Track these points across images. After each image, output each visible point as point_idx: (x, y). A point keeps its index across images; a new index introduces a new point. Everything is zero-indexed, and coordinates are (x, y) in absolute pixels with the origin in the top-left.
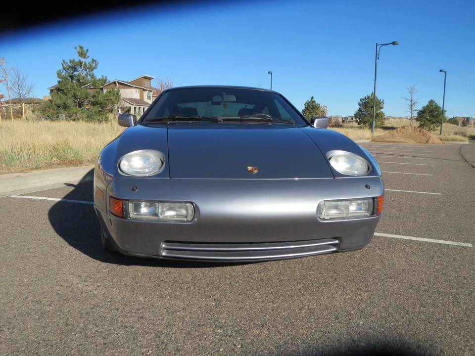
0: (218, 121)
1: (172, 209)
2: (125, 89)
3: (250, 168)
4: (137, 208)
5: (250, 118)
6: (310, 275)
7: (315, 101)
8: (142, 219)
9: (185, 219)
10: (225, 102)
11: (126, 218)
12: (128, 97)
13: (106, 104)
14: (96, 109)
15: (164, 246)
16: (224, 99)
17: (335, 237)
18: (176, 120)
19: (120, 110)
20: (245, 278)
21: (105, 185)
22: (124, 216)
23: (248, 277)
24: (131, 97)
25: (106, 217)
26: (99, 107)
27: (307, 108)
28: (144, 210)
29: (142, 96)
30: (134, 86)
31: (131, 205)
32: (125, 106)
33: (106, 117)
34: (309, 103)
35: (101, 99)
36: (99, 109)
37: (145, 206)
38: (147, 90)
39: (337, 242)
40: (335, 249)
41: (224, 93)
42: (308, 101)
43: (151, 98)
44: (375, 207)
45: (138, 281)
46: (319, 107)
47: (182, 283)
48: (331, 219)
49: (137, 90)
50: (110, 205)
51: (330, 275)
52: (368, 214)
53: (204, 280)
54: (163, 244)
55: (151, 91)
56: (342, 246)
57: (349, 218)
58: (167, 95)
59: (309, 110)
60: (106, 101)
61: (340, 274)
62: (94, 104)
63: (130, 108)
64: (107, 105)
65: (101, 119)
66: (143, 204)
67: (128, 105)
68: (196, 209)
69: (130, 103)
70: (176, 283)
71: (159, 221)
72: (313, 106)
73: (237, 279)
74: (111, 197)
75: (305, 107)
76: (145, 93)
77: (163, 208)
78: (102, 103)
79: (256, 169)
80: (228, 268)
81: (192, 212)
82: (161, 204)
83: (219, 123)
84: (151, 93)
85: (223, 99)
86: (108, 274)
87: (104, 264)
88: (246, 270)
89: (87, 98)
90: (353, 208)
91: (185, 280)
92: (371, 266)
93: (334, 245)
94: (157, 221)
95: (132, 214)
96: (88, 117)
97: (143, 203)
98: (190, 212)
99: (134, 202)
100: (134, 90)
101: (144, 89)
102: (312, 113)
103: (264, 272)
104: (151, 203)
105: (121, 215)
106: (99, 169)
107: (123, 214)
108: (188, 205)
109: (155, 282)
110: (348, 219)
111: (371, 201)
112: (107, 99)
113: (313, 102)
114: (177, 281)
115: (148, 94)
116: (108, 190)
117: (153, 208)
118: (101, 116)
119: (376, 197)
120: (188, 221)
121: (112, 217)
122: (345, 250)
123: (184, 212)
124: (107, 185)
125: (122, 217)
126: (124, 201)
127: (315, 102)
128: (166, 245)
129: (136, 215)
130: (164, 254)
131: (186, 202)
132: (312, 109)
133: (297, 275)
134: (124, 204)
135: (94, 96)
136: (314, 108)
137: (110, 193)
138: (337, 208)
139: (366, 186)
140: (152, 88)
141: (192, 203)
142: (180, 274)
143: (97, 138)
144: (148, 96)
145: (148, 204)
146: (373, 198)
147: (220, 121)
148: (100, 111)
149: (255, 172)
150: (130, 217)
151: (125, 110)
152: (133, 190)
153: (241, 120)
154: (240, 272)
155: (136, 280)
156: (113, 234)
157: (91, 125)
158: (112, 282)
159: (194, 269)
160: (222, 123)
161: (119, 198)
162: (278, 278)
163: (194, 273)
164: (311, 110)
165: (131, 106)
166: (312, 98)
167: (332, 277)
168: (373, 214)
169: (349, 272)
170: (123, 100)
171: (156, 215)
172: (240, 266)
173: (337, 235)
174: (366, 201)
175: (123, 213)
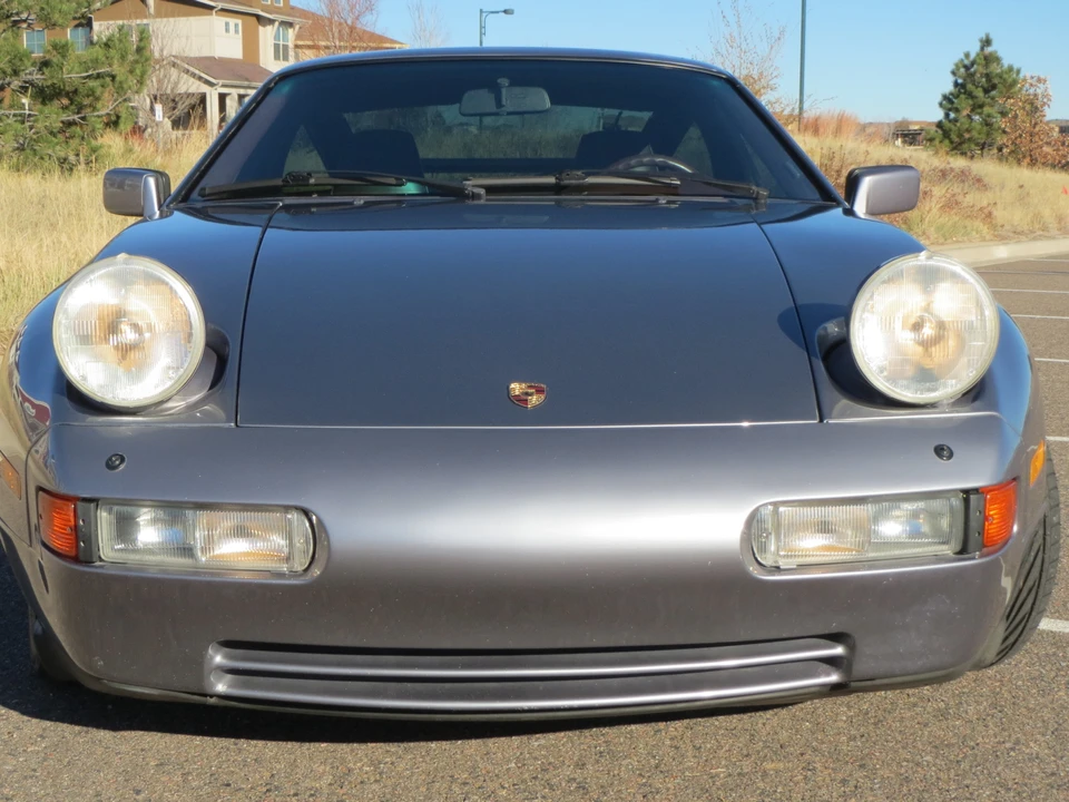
0: (467, 197)
1: (241, 532)
2: (183, 19)
3: (516, 388)
4: (125, 527)
5: (591, 180)
6: (765, 774)
7: (1001, 54)
8: (142, 567)
9: (284, 568)
10: (509, 114)
11: (89, 562)
12: (194, 53)
13: (91, 93)
14: (54, 115)
15: (218, 659)
16: (504, 102)
17: (827, 632)
18: (309, 194)
19: (159, 108)
20: (524, 781)
21: (23, 444)
22: (82, 557)
23: (535, 778)
24: (206, 53)
25: (32, 558)
26: (65, 108)
27: (963, 86)
28: (149, 532)
29: (251, 44)
30: (220, 5)
31: (104, 520)
32: (182, 89)
33: (94, 150)
34: (973, 64)
35: (71, 74)
36: (64, 117)
37: (154, 521)
38: (271, 22)
39: (839, 650)
40: (834, 678)
41: (504, 82)
42: (967, 55)
43: (291, 53)
44: (974, 524)
45: (141, 786)
46: (1015, 82)
47: (296, 795)
48: (802, 567)
49: (233, 21)
50: (39, 516)
51: (840, 776)
52: (947, 550)
53: (375, 786)
54: (217, 652)
55: (291, 25)
56: (863, 666)
57: (872, 563)
58: (286, 88)
59: (970, 95)
60: (92, 83)
61: (881, 772)
62: (45, 95)
63: (203, 99)
64: (97, 99)
65: (72, 158)
66: (145, 516)
67: (196, 87)
68: (318, 533)
69: (200, 78)
70: (273, 794)
71: (196, 573)
72: (988, 76)
73: (491, 786)
74: (40, 489)
75: (956, 84)
76: (267, 35)
77: (210, 528)
78: (76, 92)
79: (539, 391)
80: (473, 746)
81: (307, 542)
82: (203, 517)
83: (470, 202)
84: (291, 33)
85: (499, 104)
86: (45, 760)
87: (34, 725)
88: (537, 754)
89: (16, 73)
90: (892, 528)
91: (308, 783)
92: (1008, 745)
93: (832, 662)
94: (188, 573)
95: (108, 548)
96: (21, 149)
97: (145, 510)
98: (299, 542)
99: (115, 508)
100: (218, 21)
101: (258, 17)
102: (986, 110)
103: (597, 762)
104: (173, 511)
105: (73, 554)
106: (11, 383)
107: (79, 551)
108: (294, 516)
109: (201, 788)
110: (870, 568)
111: (957, 502)
112: (99, 76)
113: (989, 59)
114: (277, 788)
115: (277, 37)
116: (30, 462)
117: (179, 528)
118: (74, 143)
119: (976, 491)
120: (294, 574)
121: (48, 560)
122: (878, 682)
123: (278, 541)
124: (29, 444)
125: (76, 559)
126: (80, 504)
127: (998, 60)
128: (226, 656)
129: (121, 550)
130: (221, 688)
131: (287, 509)
132: (986, 91)
133: (717, 775)
134: (79, 512)
135: (45, 64)
136: (994, 87)
137: (38, 476)
138: (824, 528)
139: (939, 451)
140: (293, 10)
141: (306, 513)
142: (293, 765)
143: (47, 241)
144: (277, 47)
145: (161, 513)
146: (967, 492)
147: (475, 196)
148: (70, 124)
149: (534, 400)
150: (101, 560)
151: (180, 107)
152: (110, 466)
153: (558, 189)
154: (509, 761)
155: (137, 783)
156: (54, 620)
157: (31, 183)
158: (53, 785)
159: (344, 747)
160: (482, 202)
161: (63, 490)
162: (644, 785)
163: (343, 761)
164: (979, 93)
165: (205, 88)
166: (987, 42)
167: (844, 782)
168: (963, 551)
169: (918, 764)
170: (174, 65)
171: (187, 551)
172: (516, 740)
173: (834, 628)
174: (936, 504)
175: (77, 546)
